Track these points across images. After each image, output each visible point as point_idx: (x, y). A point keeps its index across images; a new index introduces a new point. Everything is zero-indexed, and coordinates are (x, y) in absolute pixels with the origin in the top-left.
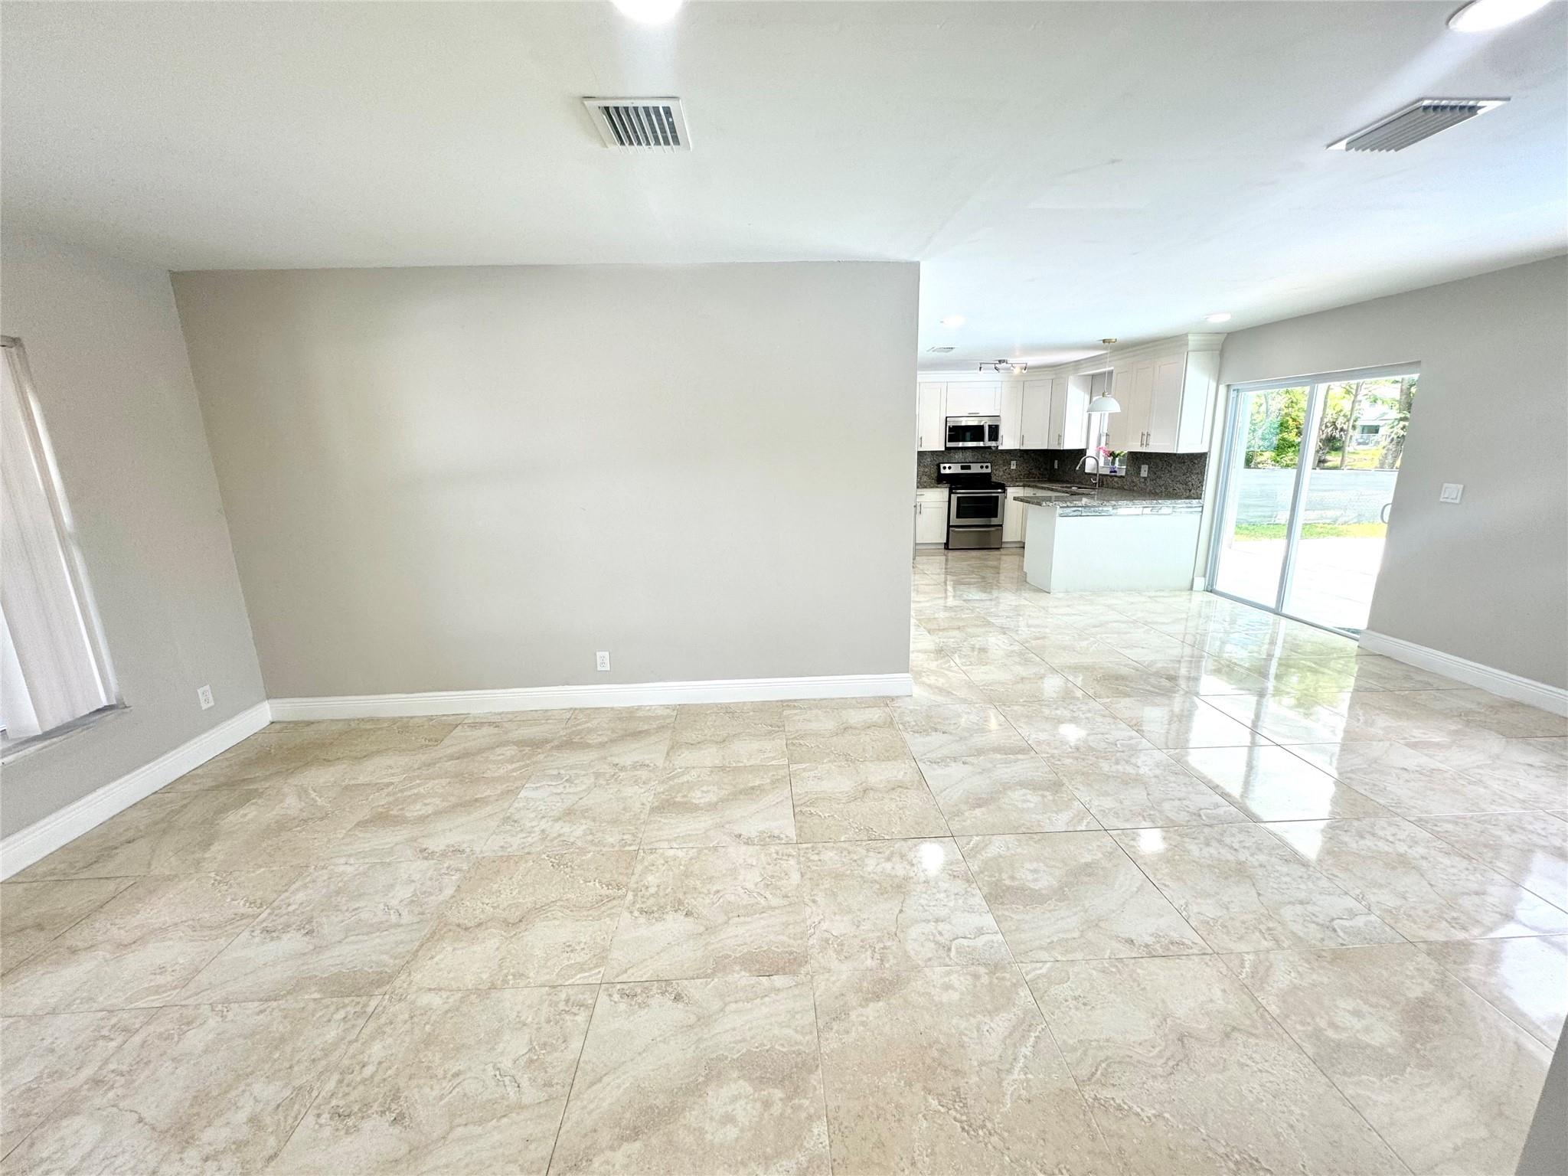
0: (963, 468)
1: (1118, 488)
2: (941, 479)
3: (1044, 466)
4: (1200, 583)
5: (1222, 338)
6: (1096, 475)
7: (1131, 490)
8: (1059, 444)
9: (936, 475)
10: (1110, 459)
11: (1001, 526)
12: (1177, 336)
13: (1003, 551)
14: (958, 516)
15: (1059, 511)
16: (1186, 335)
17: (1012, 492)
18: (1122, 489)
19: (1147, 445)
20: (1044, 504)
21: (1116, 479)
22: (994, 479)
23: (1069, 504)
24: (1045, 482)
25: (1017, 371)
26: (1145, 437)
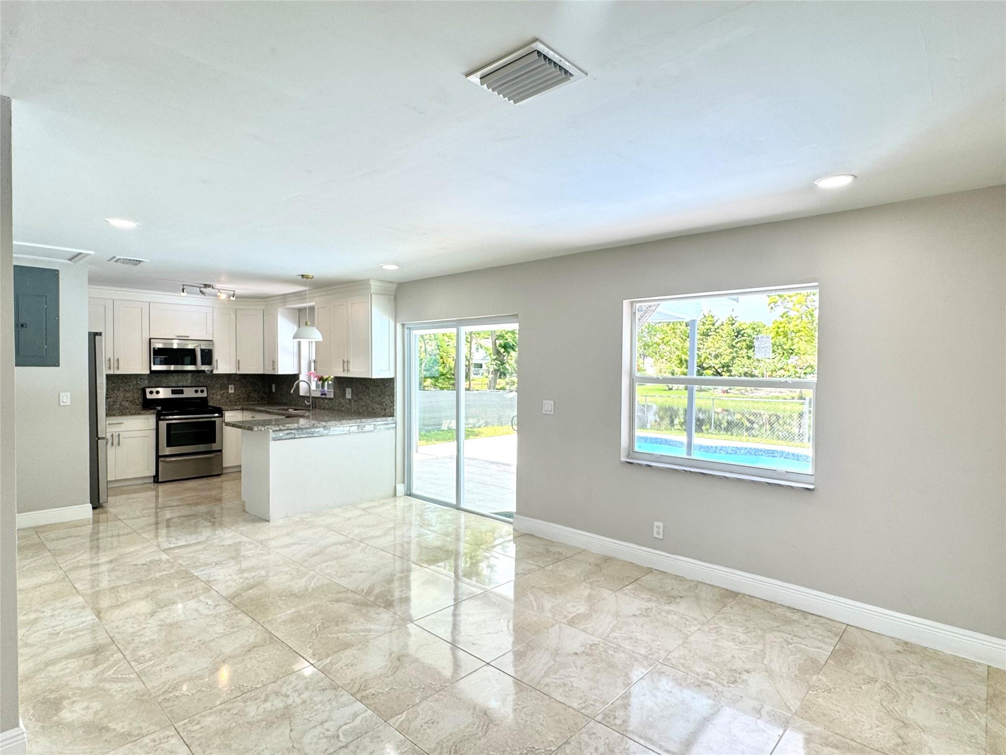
0: (173, 392)
1: (329, 409)
2: (148, 405)
3: (263, 390)
4: (401, 488)
5: (394, 286)
6: (309, 397)
7: (340, 411)
8: (274, 369)
9: (141, 400)
10: (320, 383)
11: (221, 451)
12: (358, 281)
13: (223, 478)
14: (169, 444)
15: (272, 435)
16: (368, 280)
17: (230, 416)
18: (331, 409)
19: (348, 371)
20: (256, 429)
21: (326, 401)
22: (211, 403)
23: (281, 427)
24: (263, 405)
25: (223, 296)
26: (346, 363)
